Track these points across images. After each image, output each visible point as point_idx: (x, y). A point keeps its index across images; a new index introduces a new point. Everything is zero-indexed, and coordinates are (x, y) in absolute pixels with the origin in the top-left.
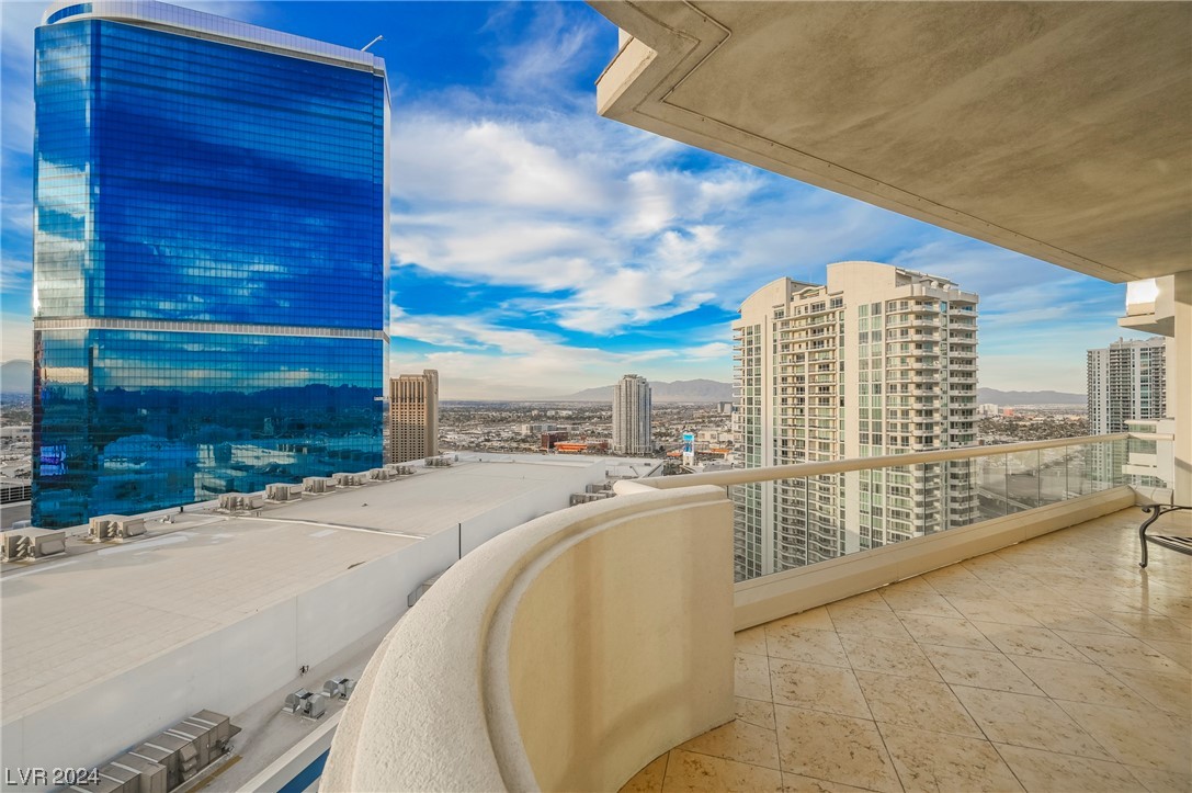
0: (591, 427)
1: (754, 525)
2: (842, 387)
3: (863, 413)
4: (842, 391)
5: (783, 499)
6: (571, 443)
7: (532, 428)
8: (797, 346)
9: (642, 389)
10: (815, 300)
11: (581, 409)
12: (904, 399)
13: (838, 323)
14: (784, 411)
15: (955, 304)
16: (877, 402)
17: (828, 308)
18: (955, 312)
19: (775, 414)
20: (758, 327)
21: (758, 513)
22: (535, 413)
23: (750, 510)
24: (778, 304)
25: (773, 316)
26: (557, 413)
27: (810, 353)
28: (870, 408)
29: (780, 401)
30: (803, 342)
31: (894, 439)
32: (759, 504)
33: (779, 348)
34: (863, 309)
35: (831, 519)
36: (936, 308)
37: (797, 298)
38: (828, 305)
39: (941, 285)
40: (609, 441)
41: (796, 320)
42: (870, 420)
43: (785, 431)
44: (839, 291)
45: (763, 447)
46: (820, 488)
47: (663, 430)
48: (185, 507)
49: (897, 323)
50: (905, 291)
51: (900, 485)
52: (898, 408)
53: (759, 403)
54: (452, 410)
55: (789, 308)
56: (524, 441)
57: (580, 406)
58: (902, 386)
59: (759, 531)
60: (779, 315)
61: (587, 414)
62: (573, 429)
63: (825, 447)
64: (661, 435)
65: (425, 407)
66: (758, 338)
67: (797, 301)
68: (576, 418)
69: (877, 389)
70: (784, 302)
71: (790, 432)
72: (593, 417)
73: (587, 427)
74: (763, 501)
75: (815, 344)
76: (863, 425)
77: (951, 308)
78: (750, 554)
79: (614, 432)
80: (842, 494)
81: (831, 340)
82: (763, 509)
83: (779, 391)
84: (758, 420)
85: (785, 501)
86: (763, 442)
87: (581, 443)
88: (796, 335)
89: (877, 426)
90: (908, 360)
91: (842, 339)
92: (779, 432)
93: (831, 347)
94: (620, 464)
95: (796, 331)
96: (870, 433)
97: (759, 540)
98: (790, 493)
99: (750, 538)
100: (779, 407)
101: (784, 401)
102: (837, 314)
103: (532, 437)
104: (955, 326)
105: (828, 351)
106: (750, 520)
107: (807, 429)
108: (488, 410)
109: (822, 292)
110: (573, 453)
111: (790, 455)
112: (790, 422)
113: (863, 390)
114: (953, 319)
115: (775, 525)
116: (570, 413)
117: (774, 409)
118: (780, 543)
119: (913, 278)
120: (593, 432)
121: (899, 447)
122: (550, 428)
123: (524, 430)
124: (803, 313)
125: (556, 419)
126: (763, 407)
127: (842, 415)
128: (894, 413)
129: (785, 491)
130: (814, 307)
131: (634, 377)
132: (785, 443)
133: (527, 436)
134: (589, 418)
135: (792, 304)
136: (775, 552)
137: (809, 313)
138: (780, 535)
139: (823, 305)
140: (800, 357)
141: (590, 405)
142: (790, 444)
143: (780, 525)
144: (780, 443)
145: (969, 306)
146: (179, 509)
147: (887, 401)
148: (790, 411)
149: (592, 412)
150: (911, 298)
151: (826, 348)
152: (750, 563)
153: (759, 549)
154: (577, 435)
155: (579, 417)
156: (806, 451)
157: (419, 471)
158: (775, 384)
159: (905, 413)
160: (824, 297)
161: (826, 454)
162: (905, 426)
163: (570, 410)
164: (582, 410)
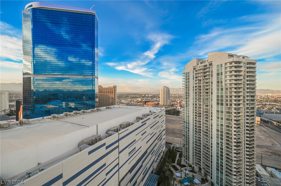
1: (187, 127)
2: (212, 89)
3: (218, 96)
4: (212, 90)
5: (195, 120)
6: (150, 103)
7: (141, 99)
8: (199, 77)
9: (167, 90)
10: (204, 64)
12: (231, 92)
13: (211, 70)
14: (196, 95)
15: (248, 63)
16: (222, 93)
17: (208, 66)
18: (248, 66)
19: (193, 96)
20: (189, 72)
21: (189, 123)
22: (143, 96)
23: (187, 123)
24: (194, 66)
25: (193, 69)
26: (148, 96)
27: (203, 79)
28: (220, 95)
29: (194, 93)
30: (201, 76)
31: (227, 104)
32: (189, 121)
33: (194, 78)
34: (218, 66)
35: (209, 126)
36: (241, 65)
37: (199, 64)
38: (208, 65)
39: (243, 58)
40: (159, 102)
41: (199, 70)
42: (220, 98)
43: (196, 101)
44: (211, 61)
45: (190, 106)
46: (206, 118)
47: (174, 100)
48: (44, 117)
49: (228, 69)
50: (231, 60)
51: (229, 118)
53: (189, 93)
54: (124, 95)
55: (197, 67)
56: (139, 102)
57: (154, 94)
58: (230, 88)
59: (189, 128)
62: (151, 99)
64: (173, 101)
65: (113, 94)
66: (189, 76)
67: (200, 65)
69: (222, 89)
70: (196, 65)
71: (197, 102)
73: (155, 99)
74: (190, 120)
75: (204, 77)
76: (218, 100)
77: (247, 64)
78: (187, 134)
79: (161, 100)
80: (212, 119)
81: (209, 75)
83: (194, 90)
84: (189, 98)
86: (190, 104)
87: (152, 103)
88: (199, 74)
89: (222, 100)
90: (232, 81)
91: (212, 75)
92: (194, 101)
93: (209, 77)
95: (200, 73)
96: (220, 102)
97: (189, 131)
98: (197, 118)
99: (187, 130)
100: (194, 94)
101: (196, 93)
102: (211, 67)
103: (141, 101)
104: (248, 70)
105: (208, 79)
106: (186, 125)
107: (202, 101)
108: (132, 95)
109: (206, 62)
111: (197, 108)
112: (197, 99)
113: (218, 90)
114: (248, 68)
116: (151, 95)
117: (193, 95)
118: (194, 133)
119: (234, 56)
120: (156, 100)
121: (229, 106)
122: (146, 99)
123: (140, 99)
124: (201, 68)
125: (148, 97)
126: (190, 94)
127: (212, 97)
128: (227, 97)
129: (196, 118)
130: (204, 66)
131: (165, 87)
132: (196, 104)
133: (140, 101)
134: (156, 97)
135: (198, 66)
136: (193, 135)
137: (203, 68)
138: (194, 130)
139: (207, 66)
140: (200, 80)
142: (197, 105)
143: (194, 127)
144: (194, 104)
145: (254, 64)
146: (42, 118)
147: (225, 93)
148: (197, 96)
150: (233, 62)
152: (187, 137)
153: (189, 133)
154: (152, 101)
155: (154, 96)
156: (202, 107)
157: (103, 110)
158: (193, 88)
159: (231, 97)
160: (207, 63)
162: (231, 101)
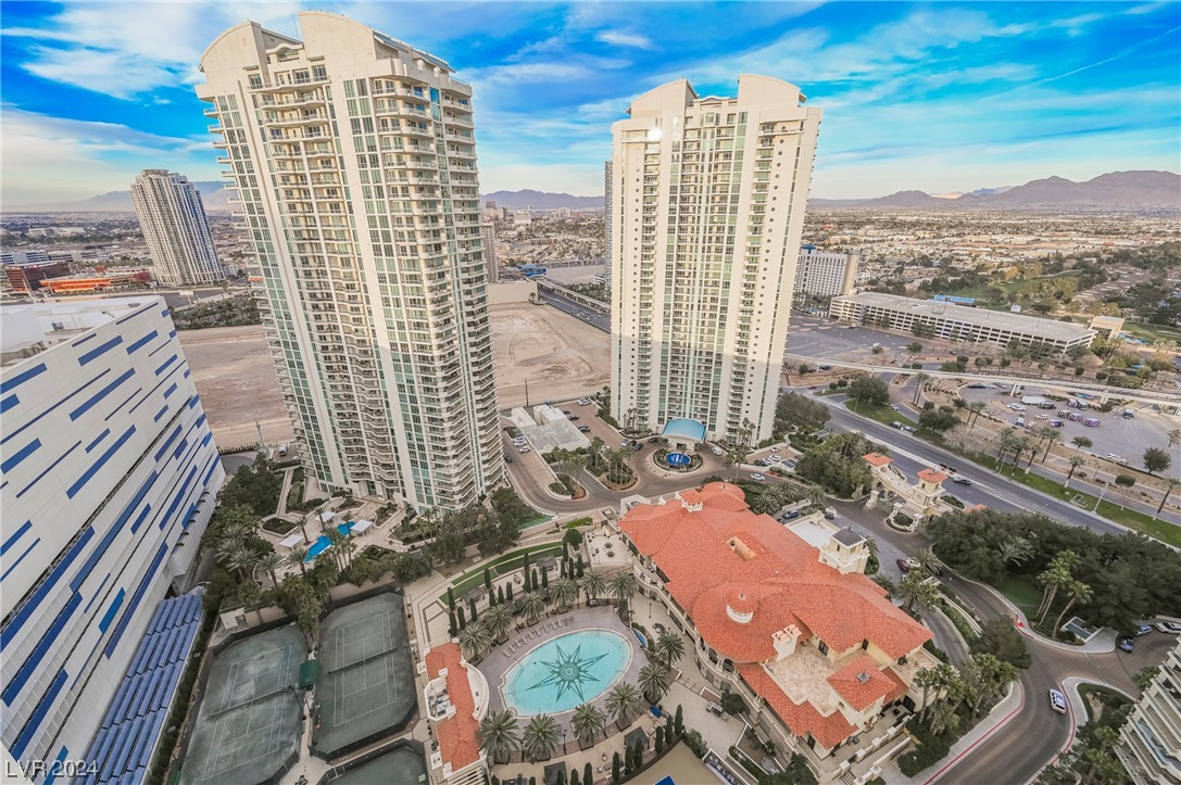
0: (123, 251)
1: (294, 359)
2: (347, 190)
3: (371, 220)
4: (348, 195)
5: (318, 326)
6: (77, 277)
8: (290, 132)
9: (182, 192)
10: (295, 65)
11: (104, 224)
12: (407, 204)
13: (327, 101)
14: (295, 220)
15: (448, 94)
16: (381, 207)
17: (313, 79)
18: (449, 103)
19: (284, 225)
20: (232, 99)
21: (295, 345)
23: (286, 344)
24: (251, 65)
25: (248, 83)
26: (51, 231)
27: (305, 142)
28: (377, 214)
29: (286, 208)
30: (296, 126)
31: (404, 249)
32: (293, 335)
33: (268, 133)
34: (348, 84)
35: (367, 339)
36: (426, 96)
37: (273, 60)
38: (312, 74)
39: (428, 66)
40: (150, 269)
41: (280, 92)
42: (379, 229)
43: (301, 247)
44: (319, 54)
45: (281, 268)
46: (352, 309)
49: (386, 110)
50: (387, 67)
51: (417, 297)
52: (402, 214)
55: (266, 73)
57: (102, 219)
58: (403, 188)
59: (300, 364)
60: (255, 82)
61: (116, 231)
62: (85, 256)
63: (346, 263)
66: (237, 116)
67: (276, 65)
68: (94, 238)
69: (379, 192)
70: (258, 63)
71: (308, 248)
72: (127, 235)
73: (114, 251)
74: (297, 331)
75: (310, 130)
76: (374, 235)
77: (443, 97)
78: (298, 391)
79: (155, 256)
80: (370, 312)
81: (325, 127)
82: (299, 340)
83: (282, 194)
85: (320, 328)
86: (279, 261)
87: (98, 276)
88: (287, 115)
89: (386, 236)
90: (404, 158)
91: (335, 125)
92: (295, 248)
93: (327, 136)
94: (87, 310)
95: (286, 110)
96: (382, 243)
97: (303, 375)
98: (324, 318)
99: (294, 374)
100: (287, 215)
101: (292, 207)
102: (324, 88)
104: (451, 120)
105: (325, 142)
106: (289, 354)
107: (323, 242)
109: (301, 54)
110: (86, 293)
111: (314, 275)
112: (305, 235)
113: (367, 193)
114: (447, 112)
115: (316, 355)
116: (81, 230)
117: (283, 219)
118: (325, 374)
119: (400, 52)
120: (124, 258)
121: (410, 257)
122: (32, 257)
124: (287, 84)
125: (49, 241)
126: (268, 217)
127: (354, 223)
128: (399, 221)
129: (317, 317)
130: (298, 76)
131: (163, 174)
134: (120, 237)
135: (270, 68)
137: (294, 84)
138: (323, 366)
139: (306, 75)
140: (296, 147)
141: (122, 217)
143: (321, 356)
144: (298, 261)
145: (463, 98)
147: (391, 206)
148: (302, 221)
149: (126, 227)
150: (395, 78)
151: (322, 136)
152: (301, 400)
153: (305, 383)
154: (93, 265)
155: (98, 236)
156: (328, 269)
158: (275, 184)
159: (410, 220)
160: (305, 63)
161: (349, 270)
162: (412, 234)
163: (79, 225)
164: (107, 225)
